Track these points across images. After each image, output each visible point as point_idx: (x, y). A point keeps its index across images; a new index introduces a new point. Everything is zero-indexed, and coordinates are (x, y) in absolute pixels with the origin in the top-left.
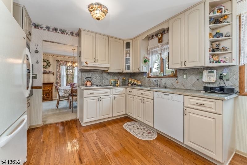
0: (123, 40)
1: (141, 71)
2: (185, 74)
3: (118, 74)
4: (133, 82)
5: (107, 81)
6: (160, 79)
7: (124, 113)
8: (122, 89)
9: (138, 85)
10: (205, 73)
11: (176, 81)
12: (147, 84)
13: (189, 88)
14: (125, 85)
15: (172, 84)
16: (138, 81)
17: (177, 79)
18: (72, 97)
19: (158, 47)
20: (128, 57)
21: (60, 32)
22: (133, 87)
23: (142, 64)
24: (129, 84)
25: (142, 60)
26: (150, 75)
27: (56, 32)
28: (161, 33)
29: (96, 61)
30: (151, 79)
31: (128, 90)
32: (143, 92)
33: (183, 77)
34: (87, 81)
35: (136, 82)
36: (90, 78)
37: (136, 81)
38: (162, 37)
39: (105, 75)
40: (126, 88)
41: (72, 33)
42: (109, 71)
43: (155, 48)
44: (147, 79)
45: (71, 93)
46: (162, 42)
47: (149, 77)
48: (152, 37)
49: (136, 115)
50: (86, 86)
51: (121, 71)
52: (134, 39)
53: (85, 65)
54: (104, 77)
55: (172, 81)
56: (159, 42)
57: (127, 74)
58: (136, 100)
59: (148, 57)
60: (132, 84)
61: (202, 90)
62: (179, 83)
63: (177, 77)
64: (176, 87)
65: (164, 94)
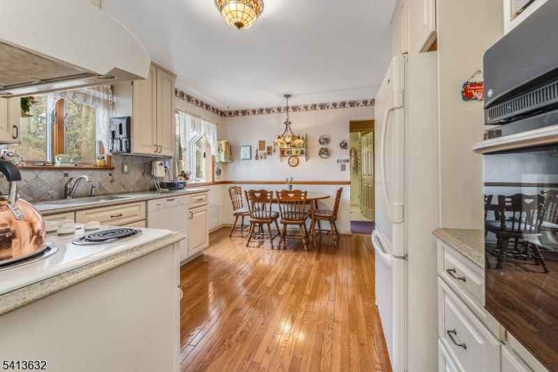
2: (127, 164)
6: (61, 173)
11: (110, 178)
13: (131, 190)
15: (100, 184)
17: (110, 175)
32: (115, 212)
33: (123, 169)
55: (99, 179)
61: (149, 189)
62: (116, 182)
63: (113, 169)
64: (110, 191)
65: (168, 200)
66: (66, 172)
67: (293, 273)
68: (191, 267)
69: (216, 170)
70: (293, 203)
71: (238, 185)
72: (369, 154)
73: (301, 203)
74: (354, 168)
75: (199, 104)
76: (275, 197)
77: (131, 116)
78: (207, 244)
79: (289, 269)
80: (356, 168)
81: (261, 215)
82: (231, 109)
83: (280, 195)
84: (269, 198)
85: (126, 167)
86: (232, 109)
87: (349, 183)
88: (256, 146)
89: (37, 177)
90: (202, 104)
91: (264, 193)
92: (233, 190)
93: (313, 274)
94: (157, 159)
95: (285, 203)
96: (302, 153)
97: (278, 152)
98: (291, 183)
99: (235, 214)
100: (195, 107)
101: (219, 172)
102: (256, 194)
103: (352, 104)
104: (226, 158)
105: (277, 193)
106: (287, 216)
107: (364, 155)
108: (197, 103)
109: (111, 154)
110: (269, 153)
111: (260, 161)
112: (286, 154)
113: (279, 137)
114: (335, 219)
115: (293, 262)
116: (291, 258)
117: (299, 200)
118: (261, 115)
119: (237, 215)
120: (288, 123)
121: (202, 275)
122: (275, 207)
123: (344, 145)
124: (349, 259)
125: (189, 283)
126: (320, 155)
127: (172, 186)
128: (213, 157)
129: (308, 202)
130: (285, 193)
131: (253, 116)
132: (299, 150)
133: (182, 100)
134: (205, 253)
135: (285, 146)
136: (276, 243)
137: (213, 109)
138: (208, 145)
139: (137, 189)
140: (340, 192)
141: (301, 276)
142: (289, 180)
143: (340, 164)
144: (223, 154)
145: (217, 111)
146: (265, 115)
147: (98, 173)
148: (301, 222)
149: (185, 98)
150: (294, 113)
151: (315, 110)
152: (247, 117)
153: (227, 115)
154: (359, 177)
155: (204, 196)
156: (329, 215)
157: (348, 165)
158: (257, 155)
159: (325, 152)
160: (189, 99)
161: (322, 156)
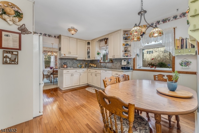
0: (86, 41)
1: (96, 59)
2: (116, 61)
3: (83, 61)
4: (92, 66)
5: (76, 65)
6: (106, 63)
7: (86, 83)
8: (85, 70)
9: (94, 67)
10: (123, 61)
12: (99, 66)
13: (117, 68)
14: (87, 67)
16: (95, 65)
18: (53, 75)
19: (105, 46)
20: (89, 51)
21: (48, 36)
22: (92, 68)
23: (96, 55)
24: (89, 66)
25: (96, 53)
26: (101, 62)
27: (46, 36)
28: (106, 39)
29: (70, 53)
30: (101, 63)
31: (89, 70)
32: (96, 71)
34: (64, 65)
35: (93, 66)
36: (66, 63)
37: (93, 64)
38: (106, 41)
39: (75, 61)
40: (88, 69)
41: (55, 37)
42: (78, 59)
43: (103, 47)
44: (100, 64)
45: (53, 72)
46: (106, 44)
47: (100, 63)
48: (102, 40)
49: (93, 84)
50: (64, 68)
51: (84, 59)
52: (92, 40)
53: (64, 56)
54: (74, 62)
56: (105, 44)
57: (88, 60)
58: (93, 75)
59: (100, 51)
60: (91, 67)
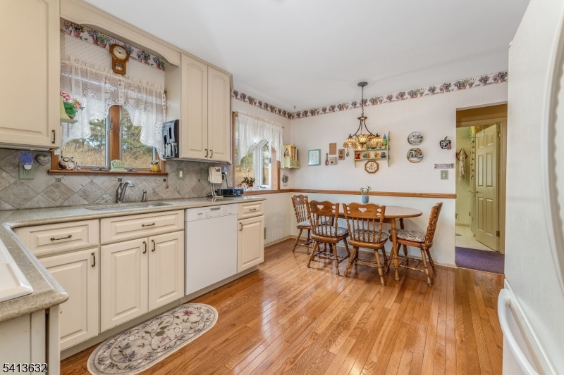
11: (164, 184)
15: (154, 189)
17: (165, 180)
33: (178, 174)
46: (123, 74)
55: (153, 184)
56: (116, 70)
61: (205, 195)
62: (170, 187)
63: (166, 175)
64: (164, 197)
65: (212, 209)
66: (120, 177)
67: (357, 317)
68: (241, 284)
69: (281, 177)
70: (365, 219)
71: (304, 194)
72: (489, 157)
73: (377, 220)
74: (463, 176)
75: (263, 106)
76: (341, 211)
77: (179, 119)
78: (261, 259)
79: (354, 309)
80: (467, 175)
81: (324, 232)
82: (298, 109)
83: (348, 208)
84: (334, 211)
85: (181, 173)
86: (301, 109)
87: (453, 196)
88: (326, 150)
89: (92, 181)
90: (266, 106)
91: (327, 205)
92: (298, 199)
93: (388, 326)
94: (214, 164)
95: (355, 219)
96: (383, 156)
97: (352, 155)
98: (368, 193)
99: (299, 227)
100: (258, 109)
101: (286, 179)
102: (318, 206)
103: (460, 85)
104: (292, 164)
105: (345, 206)
106: (357, 236)
107: (481, 158)
108: (261, 105)
109: (165, 160)
110: (341, 158)
111: (330, 167)
112: (361, 157)
113: (350, 137)
114: (429, 247)
115: (361, 300)
116: (360, 292)
117: (374, 217)
118: (332, 114)
119: (301, 228)
120: (362, 119)
121: (247, 297)
122: (342, 223)
123: (445, 144)
124: (451, 311)
125: (230, 306)
126: (408, 158)
127: (228, 193)
128: (279, 163)
129: (387, 220)
130: (355, 207)
131: (324, 116)
132: (380, 152)
133: (243, 103)
134: (261, 269)
135: (359, 148)
136: (343, 267)
137: (280, 111)
138: (273, 151)
139: (193, 195)
140: (437, 209)
141: (369, 326)
142: (365, 190)
143: (439, 171)
144: (288, 159)
145: (285, 113)
146: (338, 113)
147: (152, 178)
148: (377, 245)
149: (247, 100)
150: (374, 106)
151: (403, 99)
152: (316, 117)
153: (296, 116)
154: (470, 188)
155: (259, 206)
156: (420, 240)
157: (452, 172)
158: (327, 161)
159: (416, 155)
160: (251, 101)
161: (412, 159)
